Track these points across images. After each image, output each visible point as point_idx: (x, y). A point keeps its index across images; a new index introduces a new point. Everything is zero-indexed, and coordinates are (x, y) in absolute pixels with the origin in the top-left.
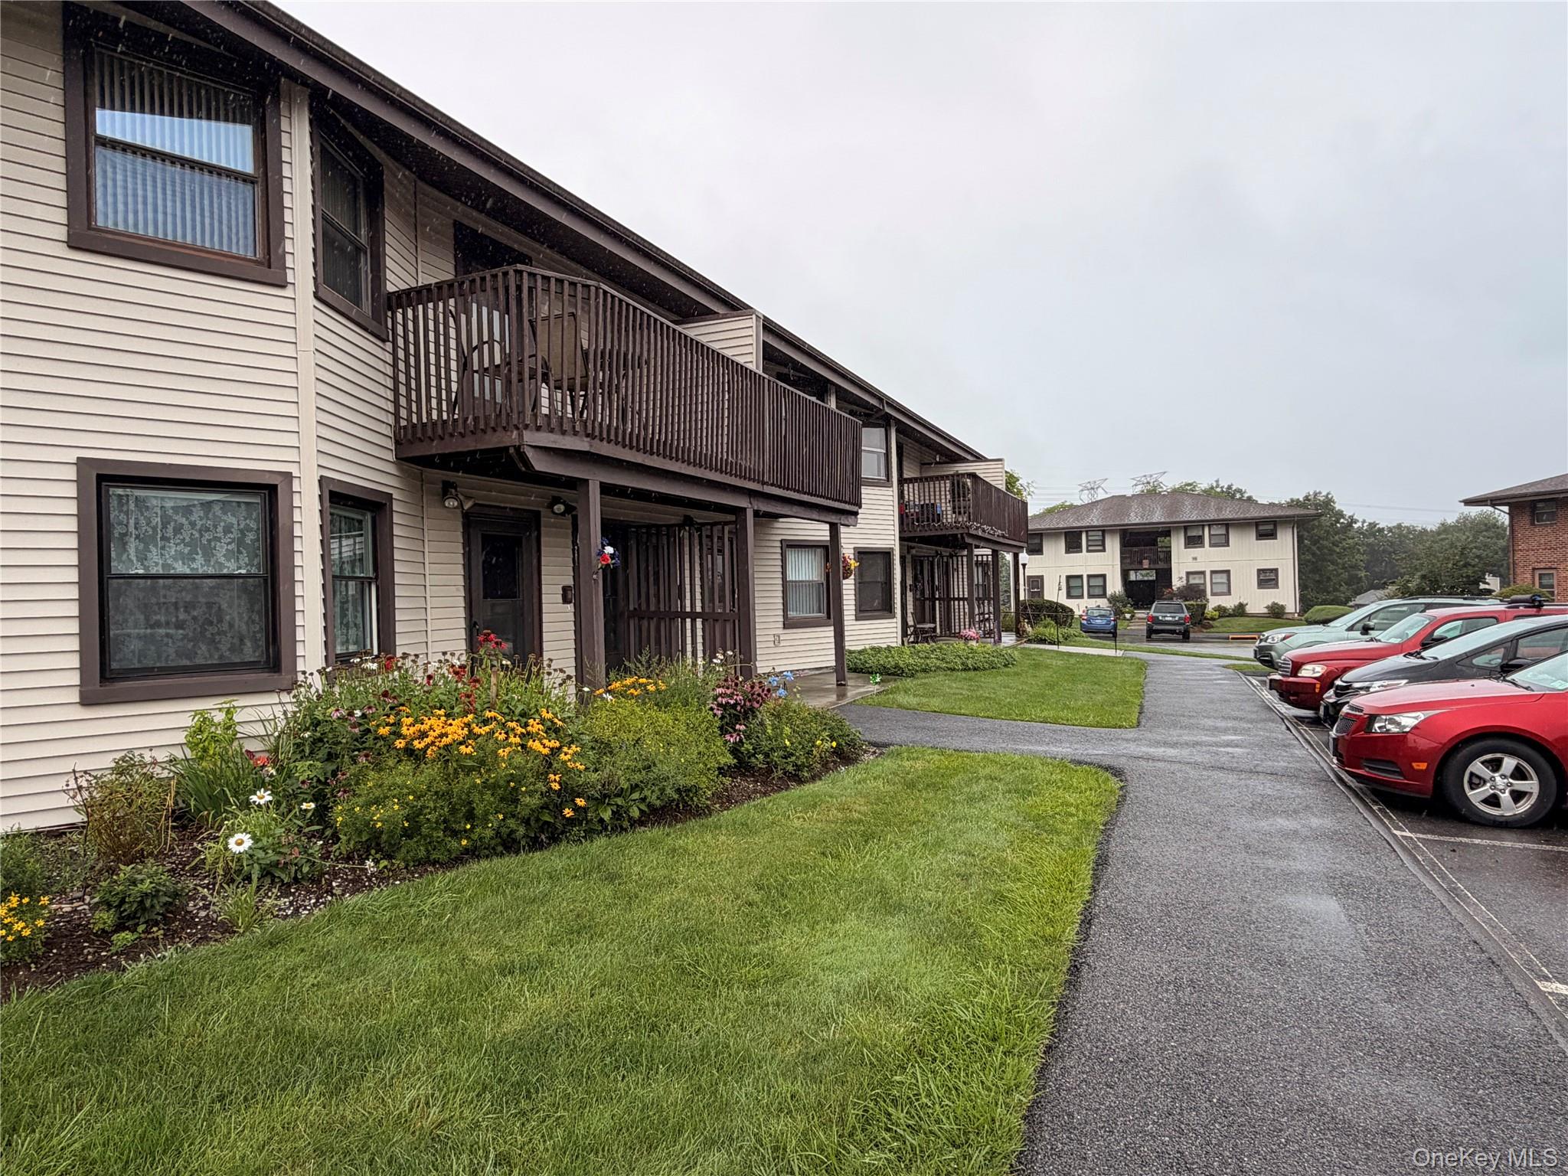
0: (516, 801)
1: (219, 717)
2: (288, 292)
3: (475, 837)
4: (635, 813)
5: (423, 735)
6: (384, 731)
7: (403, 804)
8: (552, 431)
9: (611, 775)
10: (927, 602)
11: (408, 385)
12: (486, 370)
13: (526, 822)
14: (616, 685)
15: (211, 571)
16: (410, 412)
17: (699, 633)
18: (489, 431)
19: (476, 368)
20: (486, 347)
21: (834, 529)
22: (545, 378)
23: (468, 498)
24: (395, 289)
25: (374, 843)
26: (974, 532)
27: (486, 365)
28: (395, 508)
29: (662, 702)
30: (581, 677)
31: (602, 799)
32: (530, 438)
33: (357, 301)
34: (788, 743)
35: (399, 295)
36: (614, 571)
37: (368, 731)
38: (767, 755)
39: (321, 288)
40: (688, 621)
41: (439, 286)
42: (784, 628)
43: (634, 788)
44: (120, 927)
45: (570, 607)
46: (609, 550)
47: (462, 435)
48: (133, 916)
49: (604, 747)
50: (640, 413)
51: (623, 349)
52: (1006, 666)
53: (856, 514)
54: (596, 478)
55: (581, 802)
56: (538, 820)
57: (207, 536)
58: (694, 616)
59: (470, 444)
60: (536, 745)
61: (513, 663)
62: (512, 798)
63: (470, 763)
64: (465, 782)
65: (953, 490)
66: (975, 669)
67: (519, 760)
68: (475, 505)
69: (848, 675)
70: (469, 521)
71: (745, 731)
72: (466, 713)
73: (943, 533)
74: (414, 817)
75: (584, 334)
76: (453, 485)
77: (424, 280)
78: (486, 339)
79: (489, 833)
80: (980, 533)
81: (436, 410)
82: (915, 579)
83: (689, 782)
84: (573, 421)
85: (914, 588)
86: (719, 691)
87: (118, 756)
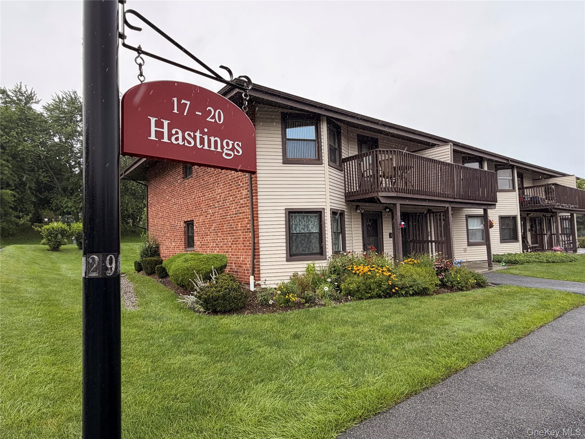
0: (381, 287)
1: (312, 265)
2: (323, 165)
3: (372, 294)
4: (411, 292)
5: (358, 270)
6: (350, 269)
7: (356, 285)
8: (386, 192)
9: (404, 282)
10: (538, 236)
11: (348, 181)
12: (368, 176)
13: (383, 292)
14: (406, 261)
15: (308, 232)
16: (348, 188)
17: (434, 247)
18: (369, 193)
19: (365, 176)
20: (368, 171)
21: (485, 211)
22: (384, 177)
23: (363, 209)
24: (344, 157)
25: (350, 293)
26: (558, 207)
27: (368, 175)
28: (345, 214)
29: (419, 265)
30: (395, 257)
31: (402, 289)
32: (380, 194)
33: (335, 162)
34: (459, 279)
35: (345, 159)
36: (405, 229)
37: (346, 269)
38: (452, 283)
39: (330, 163)
40: (430, 243)
41: (355, 156)
42: (468, 246)
43: (411, 286)
44: (306, 303)
45: (392, 239)
46: (403, 223)
47: (362, 194)
48: (308, 301)
49: (402, 276)
50: (411, 183)
51: (406, 165)
52: (571, 261)
53: (495, 205)
54: (398, 203)
55: (397, 288)
56: (386, 292)
57: (307, 223)
58: (432, 242)
59: (364, 197)
60: (385, 273)
61: (378, 254)
62: (380, 286)
63: (370, 277)
64: (369, 281)
65: (546, 191)
66: (553, 262)
67: (381, 277)
68: (365, 211)
69: (493, 263)
70: (363, 216)
71: (444, 276)
72: (368, 265)
73: (542, 208)
74: (358, 287)
75: (394, 163)
76: (359, 206)
77: (350, 155)
78: (368, 168)
79: (375, 293)
80: (560, 207)
81: (355, 188)
82: (531, 226)
83: (427, 286)
84: (392, 188)
85: (531, 230)
86: (436, 263)
87: (293, 273)
